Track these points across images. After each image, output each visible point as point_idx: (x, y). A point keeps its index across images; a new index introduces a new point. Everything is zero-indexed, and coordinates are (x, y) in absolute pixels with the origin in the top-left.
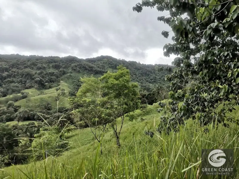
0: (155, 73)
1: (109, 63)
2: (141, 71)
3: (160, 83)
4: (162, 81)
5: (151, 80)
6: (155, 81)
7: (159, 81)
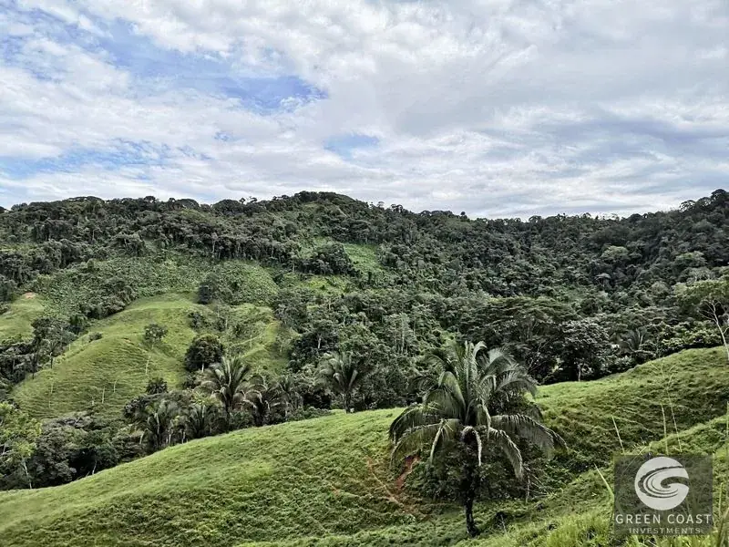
0: (528, 251)
1: (324, 220)
2: (466, 247)
3: (549, 293)
4: (560, 283)
5: (508, 280)
6: (528, 287)
7: (545, 283)
